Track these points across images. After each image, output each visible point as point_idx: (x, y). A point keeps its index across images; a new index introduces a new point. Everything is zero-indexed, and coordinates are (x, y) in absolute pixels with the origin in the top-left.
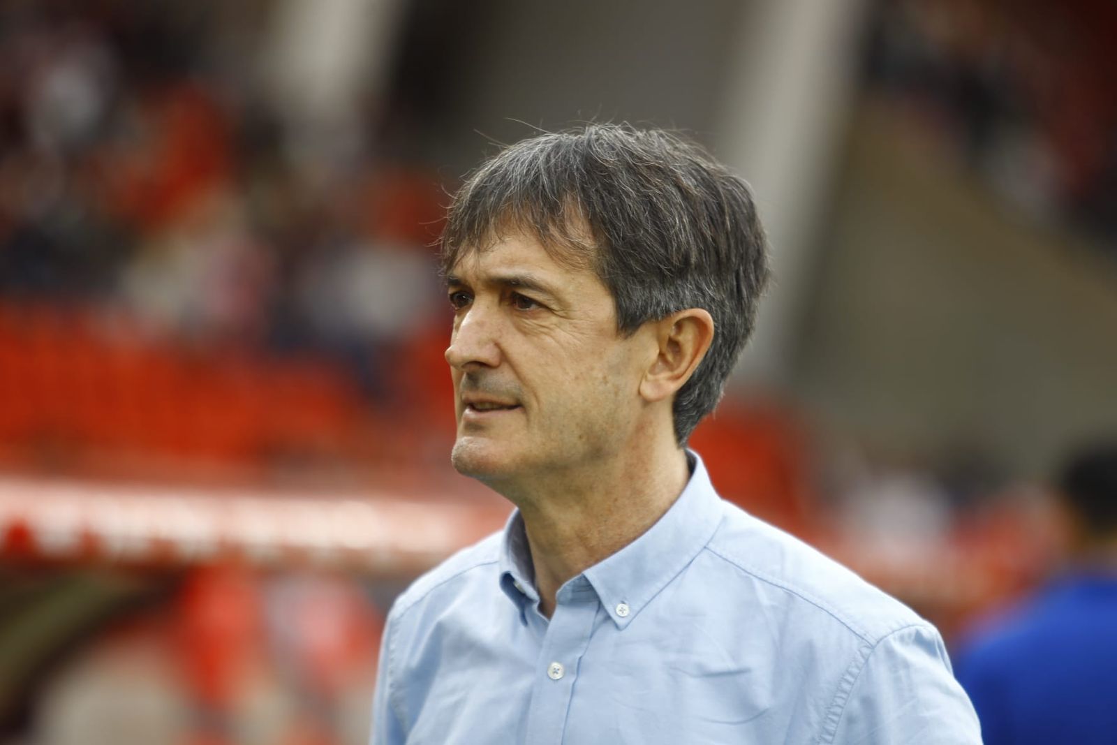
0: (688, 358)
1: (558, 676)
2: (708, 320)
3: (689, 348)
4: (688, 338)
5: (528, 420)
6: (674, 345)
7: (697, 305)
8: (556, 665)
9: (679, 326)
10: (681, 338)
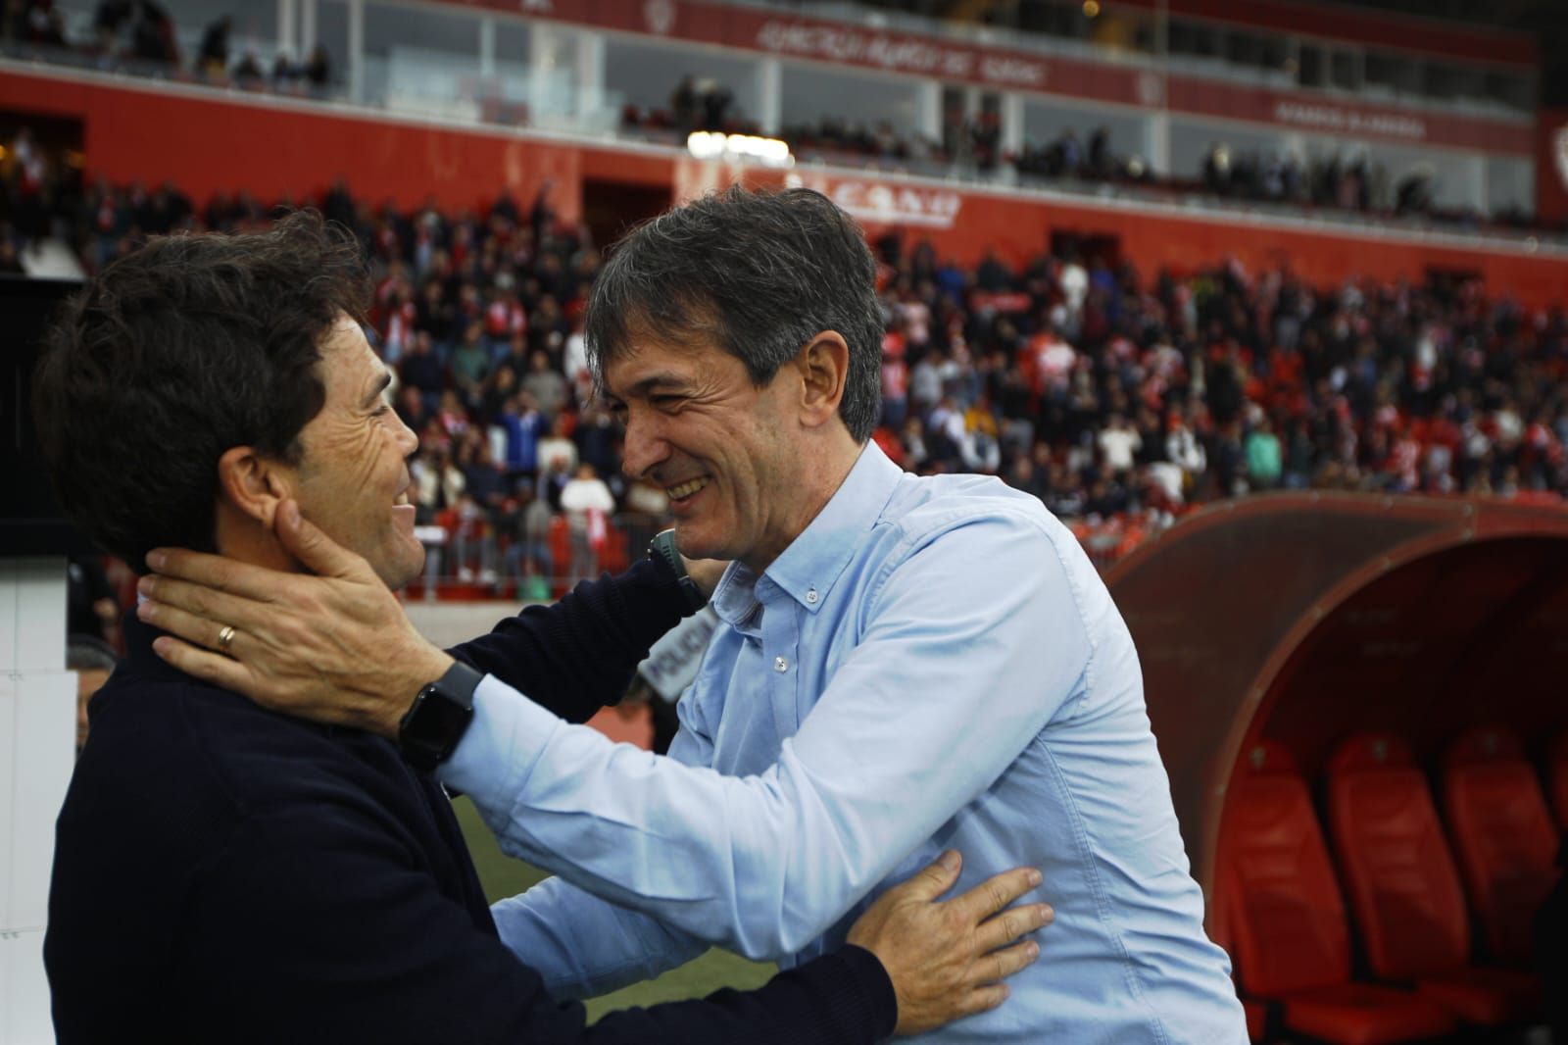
0: (835, 377)
1: (784, 668)
2: (837, 338)
3: (833, 367)
4: (827, 360)
5: (719, 488)
6: (820, 370)
7: (822, 329)
8: (779, 660)
9: (814, 352)
10: (821, 363)
